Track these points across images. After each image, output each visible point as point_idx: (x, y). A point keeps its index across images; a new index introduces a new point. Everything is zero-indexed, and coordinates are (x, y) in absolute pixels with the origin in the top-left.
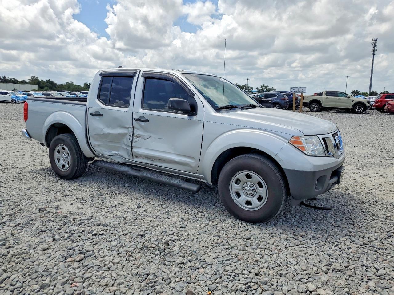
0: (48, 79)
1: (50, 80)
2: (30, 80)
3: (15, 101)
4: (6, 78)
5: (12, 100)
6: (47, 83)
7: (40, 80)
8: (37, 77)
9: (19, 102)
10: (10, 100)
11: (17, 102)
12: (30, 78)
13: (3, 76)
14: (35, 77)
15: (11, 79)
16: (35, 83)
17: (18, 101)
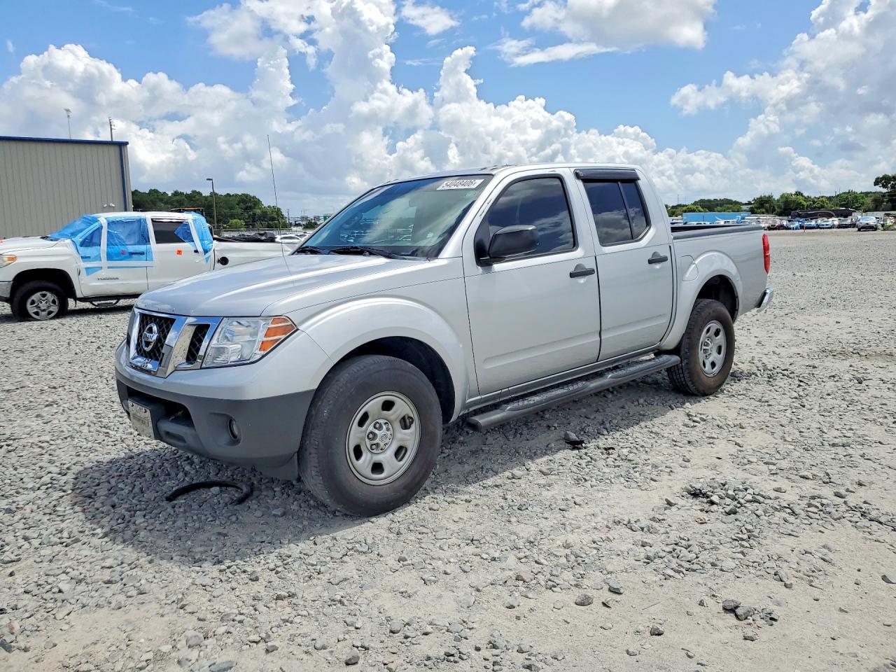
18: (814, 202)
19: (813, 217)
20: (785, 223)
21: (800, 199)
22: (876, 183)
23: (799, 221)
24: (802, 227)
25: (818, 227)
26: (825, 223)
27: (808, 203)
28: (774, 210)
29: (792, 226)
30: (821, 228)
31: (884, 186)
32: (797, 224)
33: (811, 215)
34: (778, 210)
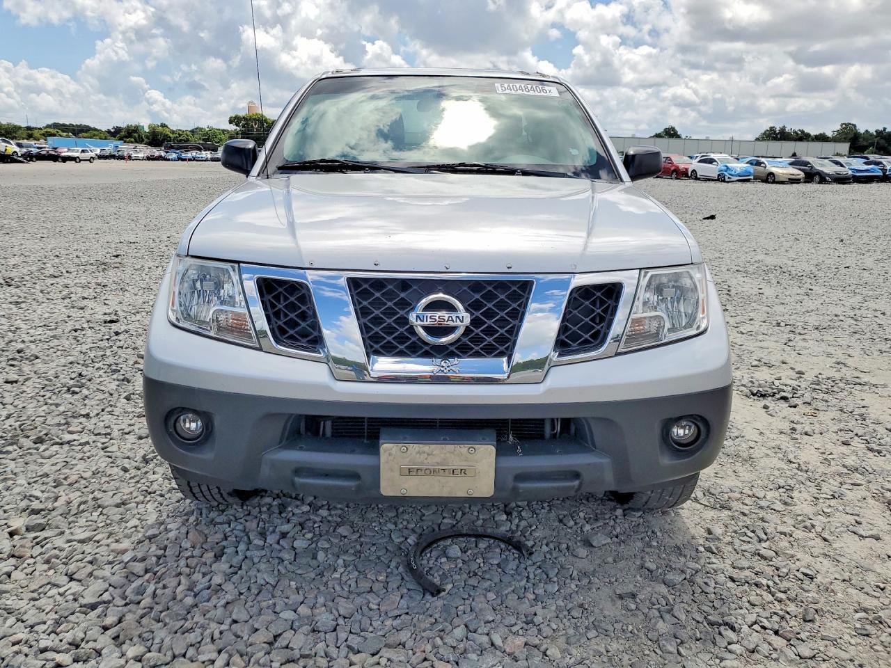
0: (881, 129)
1: (885, 129)
2: (837, 131)
3: (724, 177)
4: (787, 130)
5: (719, 175)
6: (876, 137)
7: (862, 131)
8: (855, 126)
9: (731, 180)
10: (715, 175)
11: (727, 179)
12: (838, 128)
13: (781, 126)
14: (850, 124)
15: (795, 132)
16: (845, 138)
17: (729, 178)
18: (180, 135)
19: (187, 149)
20: (163, 154)
21: (167, 131)
22: (231, 122)
23: (176, 153)
24: (180, 159)
25: (194, 159)
26: (200, 156)
27: (175, 135)
28: (143, 141)
29: (170, 157)
30: (197, 161)
31: (237, 125)
32: (174, 156)
33: (184, 147)
34: (146, 140)
